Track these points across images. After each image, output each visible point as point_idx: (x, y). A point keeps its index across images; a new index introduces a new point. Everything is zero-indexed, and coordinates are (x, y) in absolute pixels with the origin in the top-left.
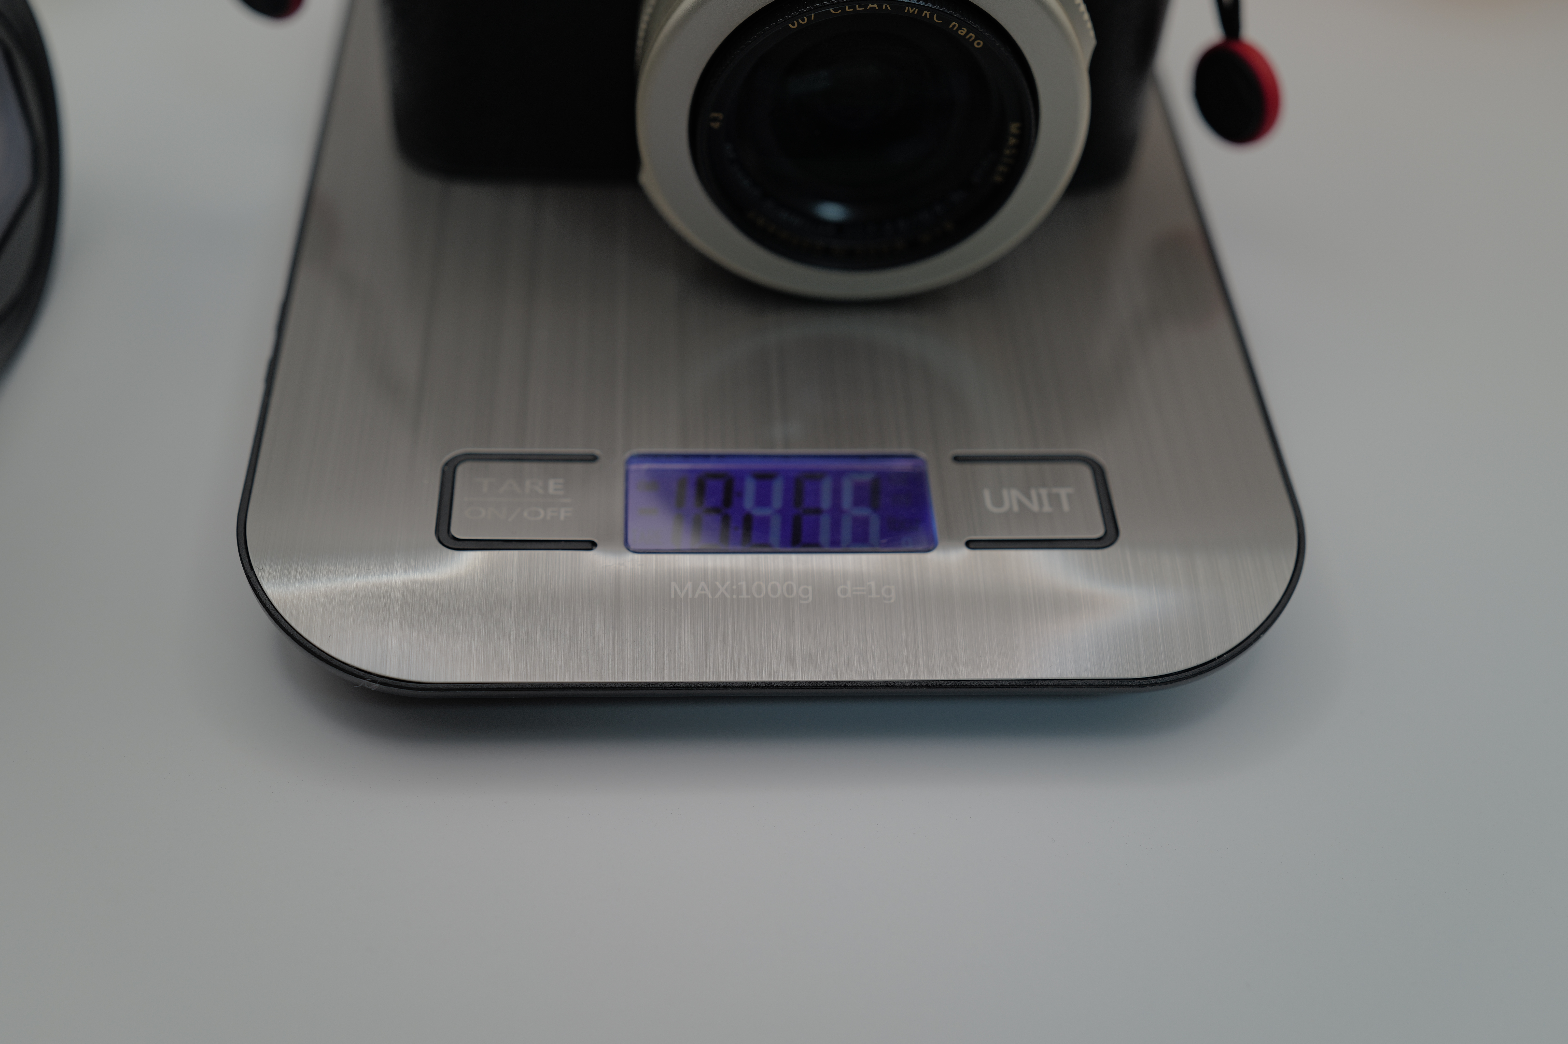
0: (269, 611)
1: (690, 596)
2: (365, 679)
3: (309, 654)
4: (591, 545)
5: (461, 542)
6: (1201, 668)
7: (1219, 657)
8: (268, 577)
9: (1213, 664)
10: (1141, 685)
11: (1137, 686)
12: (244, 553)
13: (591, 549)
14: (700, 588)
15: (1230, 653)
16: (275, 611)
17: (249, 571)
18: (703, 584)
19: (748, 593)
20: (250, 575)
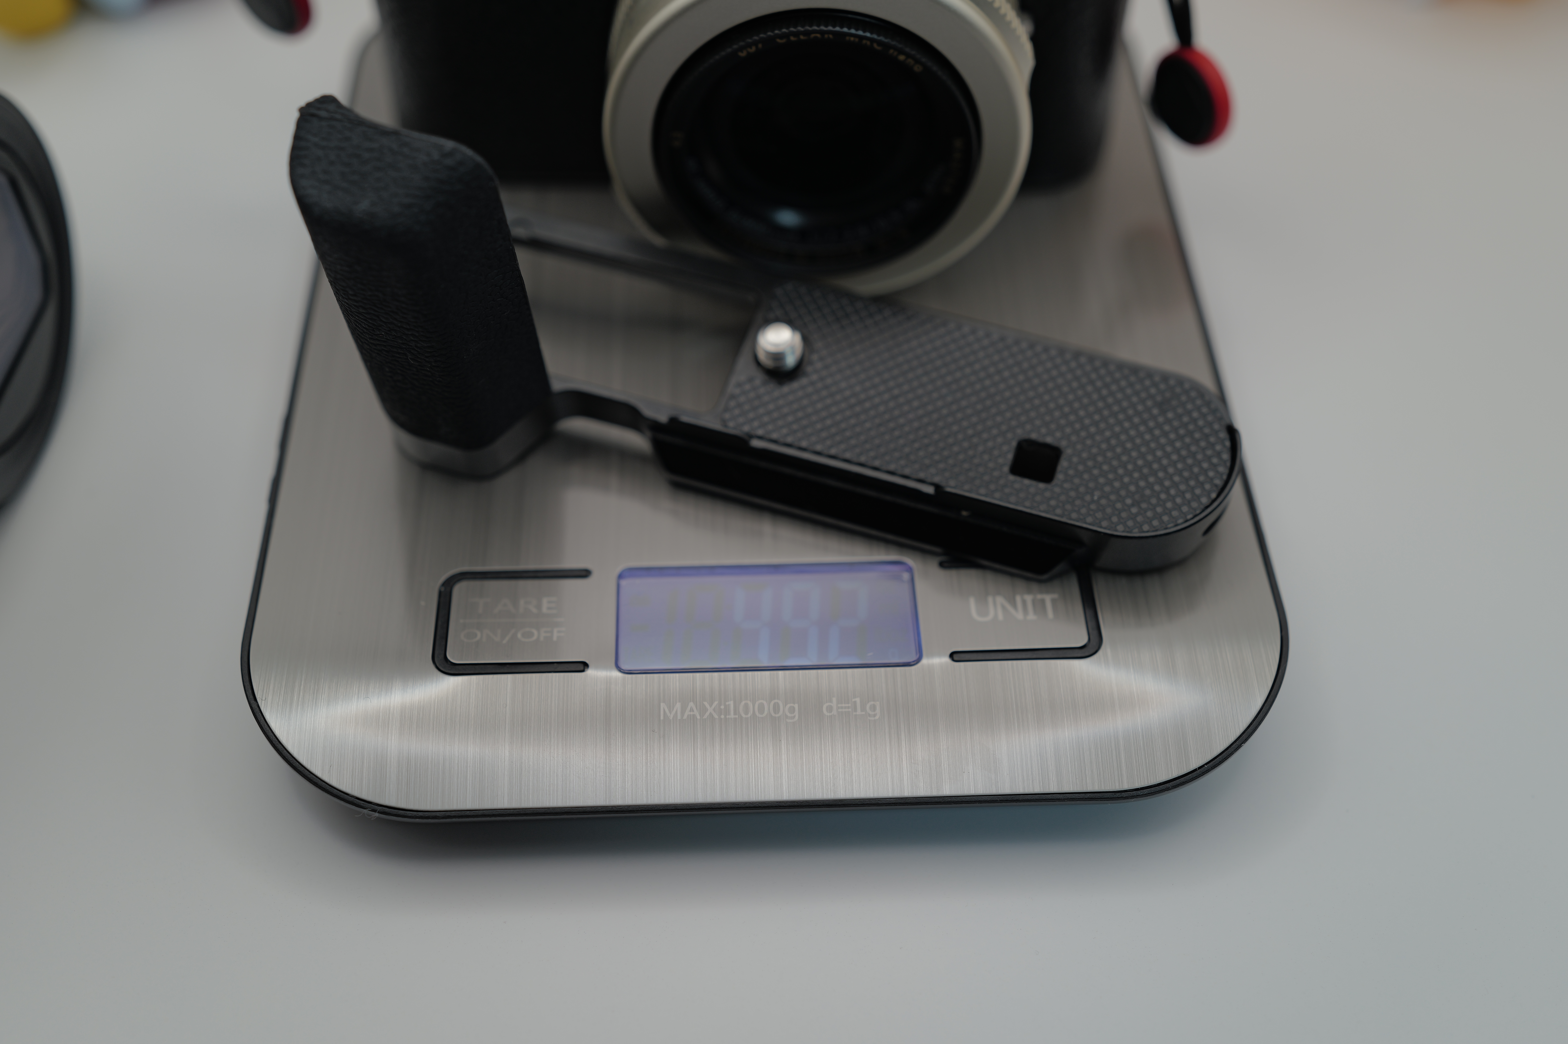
0: (272, 742)
1: (679, 717)
2: (365, 809)
3: (311, 784)
4: (582, 666)
5: (457, 667)
6: (1182, 779)
7: (1200, 768)
8: (271, 706)
9: (1194, 774)
10: (1122, 797)
11: (1118, 798)
12: (248, 684)
13: (583, 671)
14: (689, 708)
15: (1211, 763)
16: (277, 742)
17: (253, 702)
18: (691, 704)
19: (735, 714)
20: (253, 706)
